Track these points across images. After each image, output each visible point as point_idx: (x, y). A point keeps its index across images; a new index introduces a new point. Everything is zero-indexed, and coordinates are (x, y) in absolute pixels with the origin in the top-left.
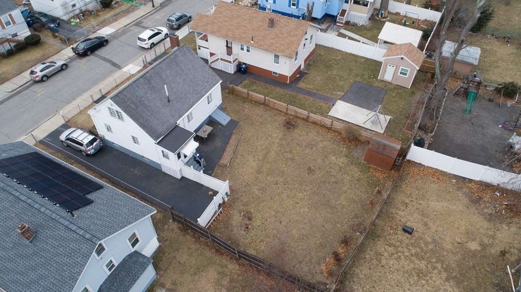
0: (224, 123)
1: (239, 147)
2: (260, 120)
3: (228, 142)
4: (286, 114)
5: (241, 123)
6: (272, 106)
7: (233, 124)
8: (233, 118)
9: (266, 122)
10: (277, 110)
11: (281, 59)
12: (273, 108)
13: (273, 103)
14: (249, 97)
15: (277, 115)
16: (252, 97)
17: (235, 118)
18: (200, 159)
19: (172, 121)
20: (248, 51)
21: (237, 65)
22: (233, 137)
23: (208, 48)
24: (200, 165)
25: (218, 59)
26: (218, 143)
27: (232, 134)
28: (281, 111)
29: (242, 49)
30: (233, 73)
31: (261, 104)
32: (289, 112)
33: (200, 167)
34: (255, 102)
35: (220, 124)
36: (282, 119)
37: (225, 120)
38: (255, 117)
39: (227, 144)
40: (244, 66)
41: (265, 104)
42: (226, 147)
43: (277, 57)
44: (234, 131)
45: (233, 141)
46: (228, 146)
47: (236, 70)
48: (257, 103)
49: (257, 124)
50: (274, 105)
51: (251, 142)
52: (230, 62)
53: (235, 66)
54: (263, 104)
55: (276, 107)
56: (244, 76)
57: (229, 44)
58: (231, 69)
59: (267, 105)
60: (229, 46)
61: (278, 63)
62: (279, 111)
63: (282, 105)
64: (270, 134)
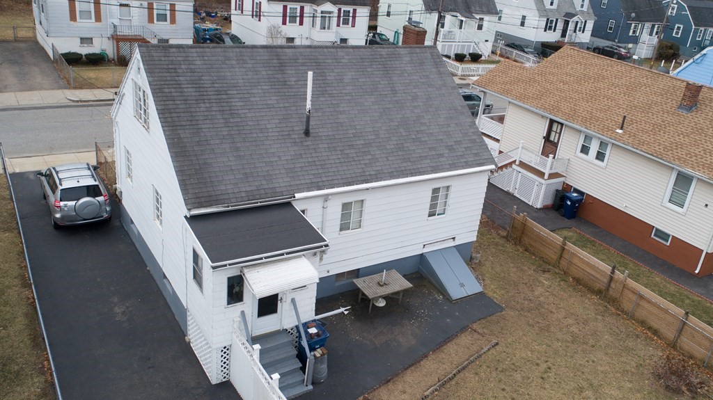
0: (456, 292)
1: (468, 374)
2: (574, 329)
3: (438, 347)
4: (673, 345)
5: (509, 313)
6: (627, 305)
7: (479, 307)
8: (490, 294)
9: (591, 342)
10: (643, 323)
11: (695, 193)
12: (631, 316)
13: (634, 298)
14: (563, 263)
15: (637, 336)
16: (571, 263)
17: (496, 295)
18: (312, 349)
19: (281, 183)
20: (600, 156)
21: (557, 191)
22: (465, 339)
23: (498, 140)
24: (303, 369)
25: (515, 161)
26: (406, 335)
27: (463, 329)
28: (656, 332)
29: (585, 150)
30: (539, 205)
31: (591, 290)
32: (686, 343)
33: (298, 377)
34: (578, 281)
35: (442, 290)
36: (653, 354)
37: (462, 285)
38: (560, 316)
39: (434, 351)
40: (575, 195)
41: (605, 294)
42: (426, 356)
43: (683, 181)
44: (475, 326)
45: (456, 351)
46: (432, 356)
47: (549, 202)
48: (583, 284)
49: (559, 335)
50: (638, 305)
51: (518, 376)
52: (541, 174)
53: (553, 188)
54: (599, 292)
55: (640, 314)
56: (567, 222)
57: (553, 134)
58: (537, 195)
59: (614, 301)
60: (552, 138)
61: (682, 206)
62: (650, 328)
63: (666, 311)
64: (595, 382)
